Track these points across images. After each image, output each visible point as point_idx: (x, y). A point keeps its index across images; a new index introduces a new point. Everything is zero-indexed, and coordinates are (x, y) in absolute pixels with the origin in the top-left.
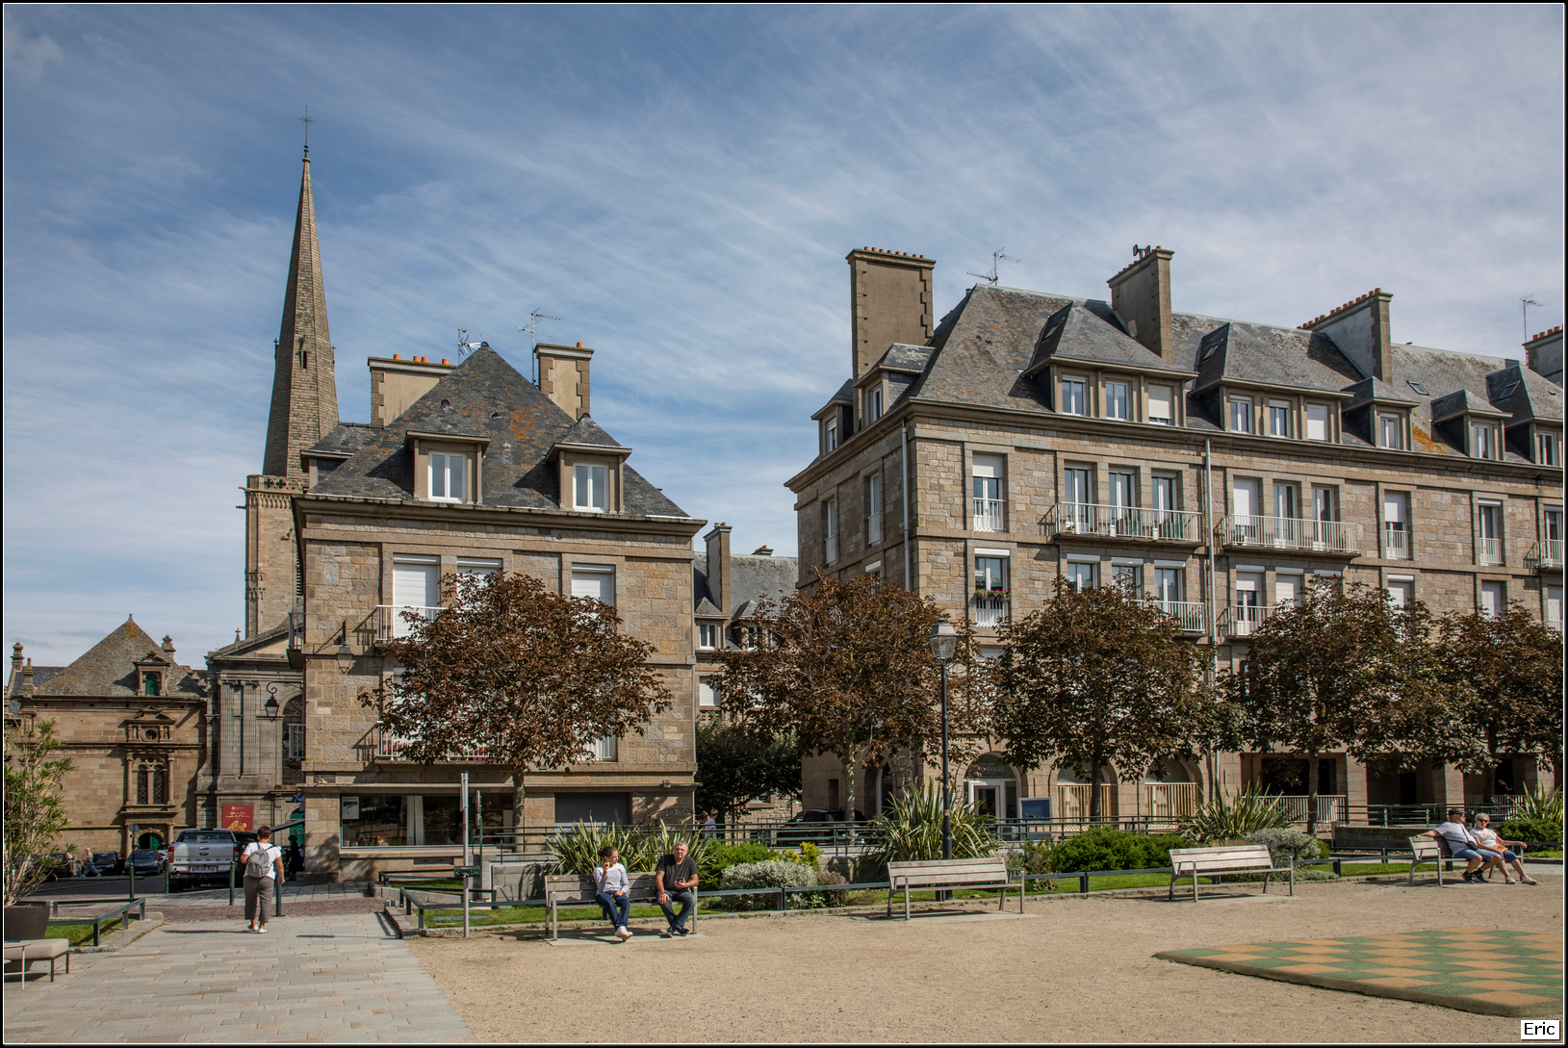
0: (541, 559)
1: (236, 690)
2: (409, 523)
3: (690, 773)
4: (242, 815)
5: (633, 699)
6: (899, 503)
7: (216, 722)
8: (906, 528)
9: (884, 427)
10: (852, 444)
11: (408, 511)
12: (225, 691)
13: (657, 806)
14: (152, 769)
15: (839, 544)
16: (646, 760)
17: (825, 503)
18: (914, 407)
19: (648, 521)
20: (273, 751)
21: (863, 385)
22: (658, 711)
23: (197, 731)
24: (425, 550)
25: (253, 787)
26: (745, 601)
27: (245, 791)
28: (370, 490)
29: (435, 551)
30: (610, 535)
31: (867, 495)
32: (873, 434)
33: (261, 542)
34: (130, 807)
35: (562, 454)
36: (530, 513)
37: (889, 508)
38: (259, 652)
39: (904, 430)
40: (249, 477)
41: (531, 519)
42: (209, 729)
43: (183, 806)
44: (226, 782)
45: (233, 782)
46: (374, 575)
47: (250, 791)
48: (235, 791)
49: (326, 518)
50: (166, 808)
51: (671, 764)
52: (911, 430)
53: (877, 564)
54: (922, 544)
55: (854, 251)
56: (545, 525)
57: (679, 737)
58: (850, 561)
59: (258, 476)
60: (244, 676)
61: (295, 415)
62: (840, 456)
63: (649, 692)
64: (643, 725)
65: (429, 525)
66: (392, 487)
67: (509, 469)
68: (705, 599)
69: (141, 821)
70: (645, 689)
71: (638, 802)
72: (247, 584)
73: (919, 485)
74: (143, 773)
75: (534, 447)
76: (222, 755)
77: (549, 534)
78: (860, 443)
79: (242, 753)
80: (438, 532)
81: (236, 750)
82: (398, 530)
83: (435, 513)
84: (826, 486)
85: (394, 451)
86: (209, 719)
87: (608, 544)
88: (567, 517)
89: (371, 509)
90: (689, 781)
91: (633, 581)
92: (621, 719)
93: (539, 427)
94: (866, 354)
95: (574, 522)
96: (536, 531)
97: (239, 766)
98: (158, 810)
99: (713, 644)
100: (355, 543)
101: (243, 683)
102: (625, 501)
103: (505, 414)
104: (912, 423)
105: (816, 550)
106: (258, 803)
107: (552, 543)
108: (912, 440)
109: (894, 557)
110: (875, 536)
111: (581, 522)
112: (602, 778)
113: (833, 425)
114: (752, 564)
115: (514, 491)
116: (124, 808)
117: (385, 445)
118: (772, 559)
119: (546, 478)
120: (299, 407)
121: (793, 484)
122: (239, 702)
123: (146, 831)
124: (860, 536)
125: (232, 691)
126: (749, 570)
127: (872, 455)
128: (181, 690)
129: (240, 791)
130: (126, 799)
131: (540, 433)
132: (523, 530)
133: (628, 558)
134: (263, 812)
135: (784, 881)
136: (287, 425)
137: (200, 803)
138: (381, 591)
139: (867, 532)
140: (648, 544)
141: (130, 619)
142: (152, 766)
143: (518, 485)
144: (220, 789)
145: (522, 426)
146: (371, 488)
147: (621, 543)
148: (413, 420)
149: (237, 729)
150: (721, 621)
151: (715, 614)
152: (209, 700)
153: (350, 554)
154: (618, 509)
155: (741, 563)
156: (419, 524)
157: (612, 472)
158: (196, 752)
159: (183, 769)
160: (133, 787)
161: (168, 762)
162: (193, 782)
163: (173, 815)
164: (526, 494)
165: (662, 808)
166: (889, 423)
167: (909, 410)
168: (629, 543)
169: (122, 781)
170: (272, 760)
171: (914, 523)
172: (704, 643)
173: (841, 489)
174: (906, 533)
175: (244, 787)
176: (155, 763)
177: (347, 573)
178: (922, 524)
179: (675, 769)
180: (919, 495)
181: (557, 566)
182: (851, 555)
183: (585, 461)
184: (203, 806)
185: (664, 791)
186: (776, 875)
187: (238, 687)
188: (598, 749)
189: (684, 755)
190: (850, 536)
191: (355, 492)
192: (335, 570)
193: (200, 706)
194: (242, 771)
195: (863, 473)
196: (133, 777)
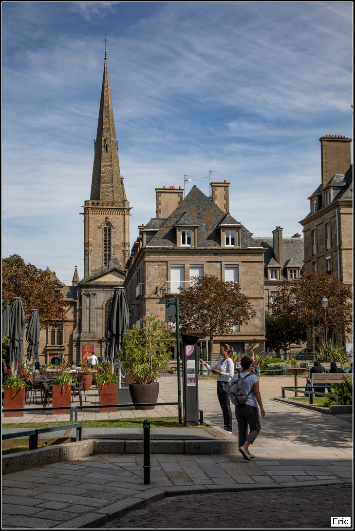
0: (215, 264)
1: (88, 297)
2: (175, 254)
3: (263, 335)
4: (90, 349)
5: (245, 313)
6: (336, 235)
7: (80, 310)
8: (338, 245)
9: (331, 207)
10: (321, 212)
11: (175, 250)
12: (84, 297)
13: (253, 347)
14: (56, 330)
15: (317, 248)
16: (249, 331)
17: (313, 231)
18: (340, 202)
19: (249, 249)
20: (101, 322)
21: (324, 190)
22: (252, 317)
23: (73, 314)
24: (180, 263)
25: (94, 338)
26: (289, 259)
27: (91, 340)
28: (164, 244)
29: (183, 263)
30: (237, 255)
31: (326, 231)
32: (327, 209)
33: (90, 230)
34: (48, 346)
35: (221, 228)
36: (212, 249)
37: (333, 237)
38: (96, 281)
39: (337, 210)
40: (85, 201)
41: (212, 251)
42: (78, 313)
43: (67, 346)
44: (84, 336)
45: (86, 335)
46: (165, 272)
47: (93, 339)
48: (87, 339)
49: (151, 254)
50: (61, 347)
51: (257, 332)
52: (339, 210)
53: (329, 257)
54: (343, 252)
55: (322, 138)
56: (216, 252)
57: (259, 323)
58: (321, 255)
59: (89, 201)
60: (91, 291)
61: (103, 173)
62: (317, 215)
63: (249, 311)
64: (248, 321)
65: (181, 254)
66: (170, 242)
67: (204, 233)
68: (272, 259)
69: (52, 352)
70: (248, 310)
71: (246, 345)
72: (85, 248)
73: (342, 230)
74: (53, 332)
75: (212, 224)
76: (83, 324)
77: (217, 255)
78: (323, 212)
79: (90, 323)
80: (184, 256)
81: (88, 322)
82: (172, 257)
83: (183, 250)
84: (313, 224)
85: (170, 229)
86: (77, 309)
87: (236, 258)
88: (223, 249)
89: (164, 250)
90: (263, 338)
91: (244, 269)
92: (241, 319)
93: (214, 216)
94: (326, 176)
95: (225, 251)
96: (213, 254)
97: (88, 329)
98: (58, 348)
99: (276, 278)
100: (160, 261)
101: (90, 294)
102: (241, 242)
103: (202, 213)
104: (339, 207)
105: (310, 248)
106: (96, 344)
107: (218, 258)
108: (339, 214)
109: (335, 255)
110: (329, 247)
111: (227, 251)
112: (235, 337)
113: (315, 202)
114: (292, 242)
115: (206, 241)
116: (46, 347)
117: (167, 227)
118: (300, 239)
119: (216, 236)
120: (105, 170)
121: (302, 223)
122: (89, 302)
123: (54, 356)
124: (324, 246)
125: (86, 297)
126: (291, 245)
127: (327, 216)
128: (67, 297)
129: (89, 340)
130: (47, 343)
131: (214, 218)
132: (209, 254)
133: (243, 262)
134: (97, 348)
135: (283, 368)
136: (100, 177)
137: (74, 344)
138: (167, 277)
139: (326, 244)
140: (249, 257)
141: (48, 268)
142: (56, 329)
143: (208, 239)
144: (82, 339)
145: (208, 216)
146: (164, 243)
147: (240, 257)
148: (174, 218)
149: (88, 313)
150: (279, 268)
151: (277, 265)
152: (77, 301)
153: (158, 265)
154: (239, 245)
155: (287, 242)
156: (178, 254)
157: (237, 233)
158: (72, 323)
159: (68, 330)
160: (49, 338)
161: (62, 327)
162: (71, 336)
163: (64, 350)
164: (210, 242)
165: (254, 347)
166: (332, 207)
167: (338, 203)
168: (243, 257)
169: (45, 336)
170: (101, 326)
171: (340, 244)
172: (272, 278)
173: (318, 227)
174: (338, 248)
175: (90, 338)
176: (57, 328)
177: (157, 271)
178: (343, 244)
179: (259, 334)
180: (342, 234)
181: (220, 266)
182: (321, 252)
183: (228, 230)
184: (75, 346)
185: (255, 342)
186: (281, 366)
187: (88, 296)
188: (233, 328)
189: (261, 329)
190: (321, 245)
191: (159, 245)
192: (154, 270)
193: (74, 304)
194: (90, 331)
195: (325, 223)
196: (49, 334)
